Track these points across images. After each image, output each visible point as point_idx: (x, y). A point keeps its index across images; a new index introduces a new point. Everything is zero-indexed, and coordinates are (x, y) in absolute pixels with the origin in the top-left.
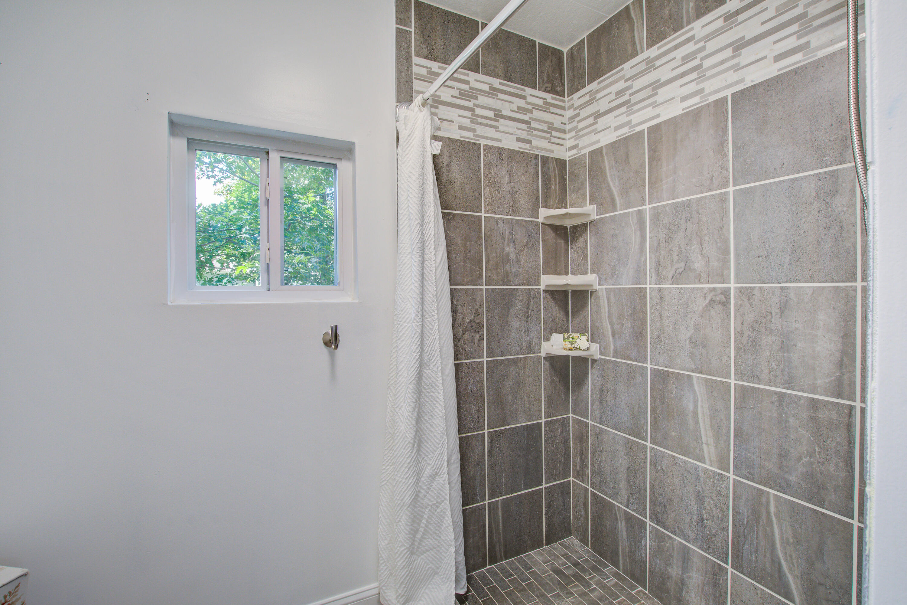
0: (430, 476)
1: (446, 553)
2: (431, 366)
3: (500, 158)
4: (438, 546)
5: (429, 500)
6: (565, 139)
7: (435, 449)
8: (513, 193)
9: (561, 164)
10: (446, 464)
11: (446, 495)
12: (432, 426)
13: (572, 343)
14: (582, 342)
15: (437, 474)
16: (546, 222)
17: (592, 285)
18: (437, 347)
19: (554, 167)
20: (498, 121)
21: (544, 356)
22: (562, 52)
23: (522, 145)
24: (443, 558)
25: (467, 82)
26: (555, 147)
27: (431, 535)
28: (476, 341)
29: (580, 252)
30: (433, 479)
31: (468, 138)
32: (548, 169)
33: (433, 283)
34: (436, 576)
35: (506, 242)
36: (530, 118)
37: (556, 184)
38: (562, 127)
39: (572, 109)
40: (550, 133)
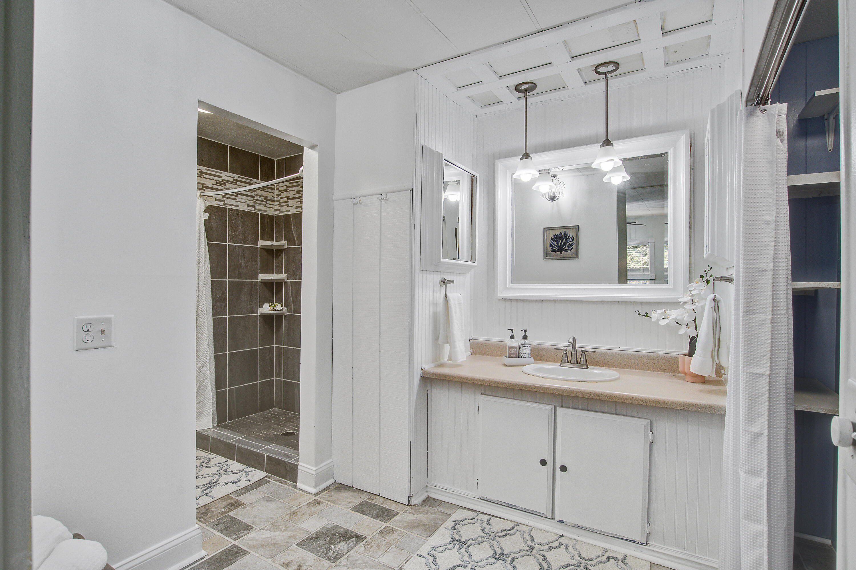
0: (200, 367)
1: (207, 403)
2: (202, 316)
3: (238, 215)
4: (204, 400)
5: (199, 378)
6: (274, 205)
7: (203, 354)
8: (244, 233)
9: (271, 218)
10: (208, 361)
11: (208, 376)
12: (201, 344)
13: (274, 307)
14: (279, 307)
15: (203, 366)
16: (262, 247)
17: (284, 280)
18: (205, 308)
19: (267, 220)
20: (237, 196)
21: (260, 315)
22: (274, 160)
23: (250, 208)
24: (206, 406)
25: (221, 177)
26: (267, 209)
27: (200, 395)
28: (223, 307)
29: (280, 263)
30: (202, 368)
31: (221, 205)
32: (264, 220)
33: (203, 278)
34: (202, 415)
35: (240, 257)
36: (255, 194)
37: (268, 228)
38: (272, 198)
39: (278, 191)
40: (266, 202)
